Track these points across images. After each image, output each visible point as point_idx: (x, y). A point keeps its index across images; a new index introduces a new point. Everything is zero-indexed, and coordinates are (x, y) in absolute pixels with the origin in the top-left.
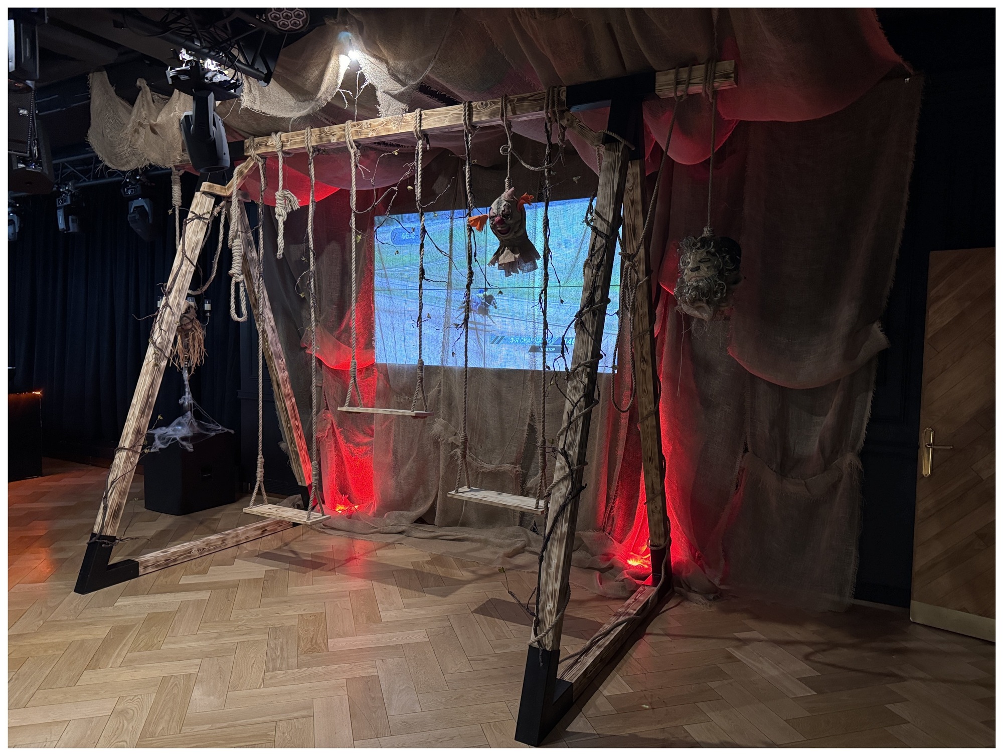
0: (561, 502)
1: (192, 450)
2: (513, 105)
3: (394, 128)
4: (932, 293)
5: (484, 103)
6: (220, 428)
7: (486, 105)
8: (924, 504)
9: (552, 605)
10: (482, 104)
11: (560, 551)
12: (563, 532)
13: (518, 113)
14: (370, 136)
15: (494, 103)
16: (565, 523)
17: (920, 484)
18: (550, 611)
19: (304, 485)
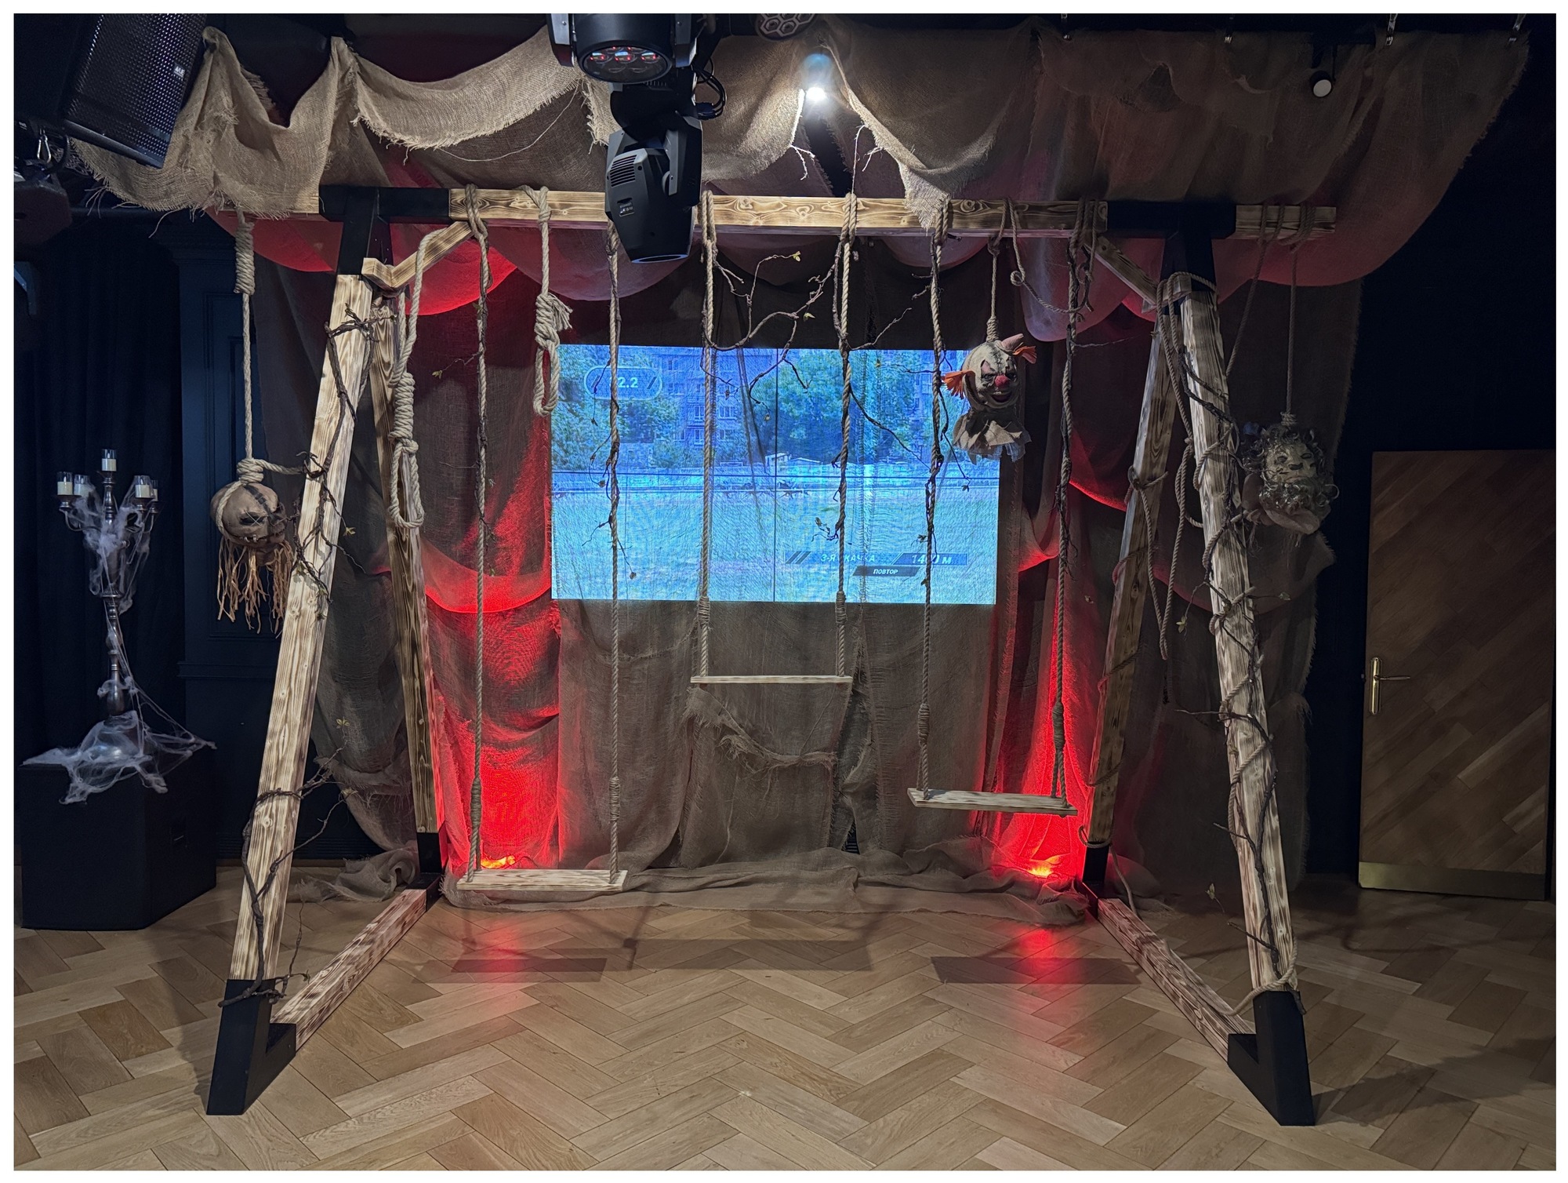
0: (1260, 788)
1: (165, 790)
2: (1021, 214)
3: (802, 218)
4: (1376, 501)
5: (973, 203)
6: (192, 740)
7: (977, 206)
8: (1372, 749)
9: (1284, 930)
10: (969, 204)
11: (1276, 855)
12: (1274, 828)
13: (1030, 227)
14: (751, 223)
15: (989, 205)
16: (1274, 815)
17: (1368, 724)
18: (1284, 939)
19: (430, 830)
